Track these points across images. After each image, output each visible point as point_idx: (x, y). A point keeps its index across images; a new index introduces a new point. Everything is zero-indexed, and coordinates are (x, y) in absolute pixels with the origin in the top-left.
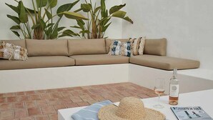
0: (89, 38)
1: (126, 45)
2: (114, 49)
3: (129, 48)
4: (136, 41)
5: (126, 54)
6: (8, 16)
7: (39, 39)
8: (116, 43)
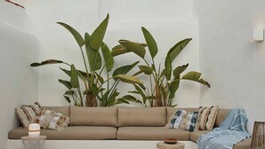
0: (152, 106)
1: (191, 116)
2: (173, 121)
3: (194, 120)
4: (205, 112)
5: (188, 128)
6: (60, 81)
7: (91, 106)
8: (179, 113)
